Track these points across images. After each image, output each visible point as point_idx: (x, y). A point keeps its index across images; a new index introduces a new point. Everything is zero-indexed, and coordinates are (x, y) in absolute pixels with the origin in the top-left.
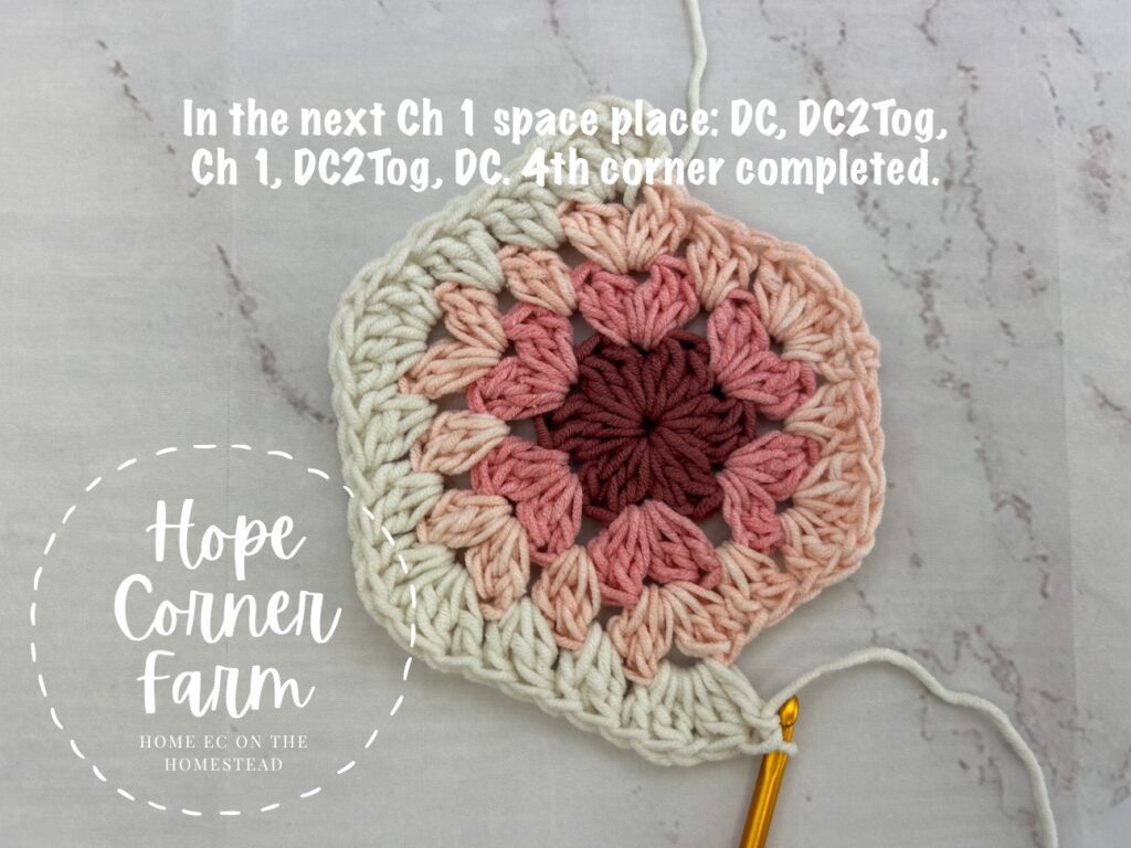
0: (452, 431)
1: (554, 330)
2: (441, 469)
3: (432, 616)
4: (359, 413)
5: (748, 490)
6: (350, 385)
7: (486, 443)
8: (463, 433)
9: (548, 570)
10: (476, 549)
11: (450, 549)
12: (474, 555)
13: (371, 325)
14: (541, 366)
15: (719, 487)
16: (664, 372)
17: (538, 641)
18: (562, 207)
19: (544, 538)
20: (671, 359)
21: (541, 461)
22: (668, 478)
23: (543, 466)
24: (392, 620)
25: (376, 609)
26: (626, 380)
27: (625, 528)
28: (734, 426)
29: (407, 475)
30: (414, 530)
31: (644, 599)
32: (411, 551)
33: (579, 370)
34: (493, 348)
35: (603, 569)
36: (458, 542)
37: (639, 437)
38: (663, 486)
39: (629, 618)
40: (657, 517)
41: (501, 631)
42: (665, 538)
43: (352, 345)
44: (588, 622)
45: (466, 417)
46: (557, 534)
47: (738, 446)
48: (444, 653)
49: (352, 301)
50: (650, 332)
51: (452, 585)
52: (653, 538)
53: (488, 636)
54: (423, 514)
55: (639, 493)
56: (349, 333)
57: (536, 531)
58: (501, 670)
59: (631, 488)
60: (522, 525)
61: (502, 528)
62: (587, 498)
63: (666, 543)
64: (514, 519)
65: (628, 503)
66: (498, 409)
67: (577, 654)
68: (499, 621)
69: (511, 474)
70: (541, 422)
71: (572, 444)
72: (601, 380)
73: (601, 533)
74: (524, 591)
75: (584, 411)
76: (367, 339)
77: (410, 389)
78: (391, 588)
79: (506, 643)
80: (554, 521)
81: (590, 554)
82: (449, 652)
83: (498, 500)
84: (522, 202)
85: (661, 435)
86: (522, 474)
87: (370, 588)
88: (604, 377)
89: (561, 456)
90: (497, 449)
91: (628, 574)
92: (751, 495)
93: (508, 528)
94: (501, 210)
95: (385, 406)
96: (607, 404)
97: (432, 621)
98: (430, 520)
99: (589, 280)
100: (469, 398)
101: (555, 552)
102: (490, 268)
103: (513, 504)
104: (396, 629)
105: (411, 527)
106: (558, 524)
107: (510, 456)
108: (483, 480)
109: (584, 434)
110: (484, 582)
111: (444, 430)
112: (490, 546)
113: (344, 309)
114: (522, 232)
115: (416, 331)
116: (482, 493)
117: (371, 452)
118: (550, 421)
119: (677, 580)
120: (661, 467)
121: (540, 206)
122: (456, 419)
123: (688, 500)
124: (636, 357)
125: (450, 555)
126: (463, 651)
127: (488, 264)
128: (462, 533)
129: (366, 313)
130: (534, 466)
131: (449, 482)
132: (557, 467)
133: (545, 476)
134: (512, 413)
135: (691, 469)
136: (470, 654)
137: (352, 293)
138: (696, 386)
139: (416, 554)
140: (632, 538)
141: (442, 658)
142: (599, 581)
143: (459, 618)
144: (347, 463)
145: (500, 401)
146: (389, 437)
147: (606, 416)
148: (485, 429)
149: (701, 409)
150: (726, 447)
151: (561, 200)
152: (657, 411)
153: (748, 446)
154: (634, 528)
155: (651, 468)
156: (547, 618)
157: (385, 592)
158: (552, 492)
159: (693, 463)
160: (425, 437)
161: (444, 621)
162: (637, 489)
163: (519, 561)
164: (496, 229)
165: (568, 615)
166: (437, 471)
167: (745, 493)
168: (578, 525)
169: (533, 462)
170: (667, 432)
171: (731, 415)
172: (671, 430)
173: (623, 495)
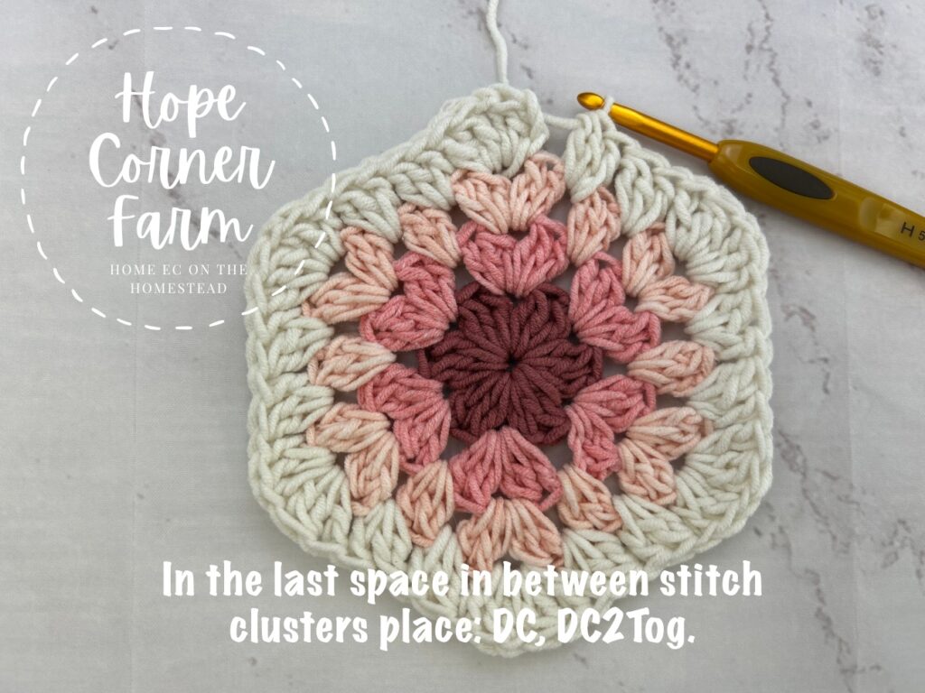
0: (346, 353)
1: (439, 276)
2: (332, 385)
3: (309, 508)
4: (267, 329)
5: (592, 422)
6: (262, 304)
7: (373, 368)
8: (354, 357)
9: (413, 477)
10: (356, 455)
11: (332, 453)
12: (352, 461)
13: (284, 256)
14: (426, 305)
15: (567, 419)
16: (529, 318)
17: (396, 538)
18: (457, 175)
19: (414, 452)
20: (536, 307)
21: (418, 388)
22: (523, 409)
23: (420, 393)
24: (274, 506)
25: (262, 495)
26: (496, 322)
27: (483, 450)
28: (584, 367)
29: (305, 386)
30: (304, 433)
31: (491, 509)
32: (299, 450)
33: (459, 311)
34: (385, 287)
35: (460, 481)
36: (339, 448)
37: (503, 371)
38: (519, 415)
39: (476, 523)
40: (511, 443)
41: (366, 525)
42: (517, 462)
43: (267, 271)
44: (440, 525)
45: (359, 344)
46: (425, 449)
47: (586, 385)
48: (315, 539)
49: (269, 233)
50: (523, 285)
51: (330, 483)
52: (506, 460)
53: (354, 528)
54: (314, 420)
55: (499, 419)
56: (264, 261)
57: (408, 445)
58: (361, 558)
59: (492, 416)
60: (396, 438)
61: (379, 440)
62: (455, 422)
63: (517, 465)
64: (389, 433)
65: (488, 429)
66: (386, 341)
67: (427, 550)
68: (365, 517)
69: (393, 395)
70: (422, 355)
71: (447, 374)
72: (477, 321)
73: (463, 451)
74: (390, 495)
75: (459, 347)
76: (279, 267)
77: (311, 313)
78: (278, 479)
79: (368, 536)
80: (423, 439)
81: (450, 467)
82: (320, 538)
83: (379, 416)
84: (423, 168)
85: (522, 371)
86: (402, 398)
87: (259, 476)
88: (478, 318)
89: (436, 385)
90: (382, 373)
91: (481, 488)
92: (594, 426)
93: (383, 441)
94: (404, 172)
95: (290, 324)
96: (480, 342)
97: (309, 512)
98: (318, 426)
99: (473, 238)
100: (361, 328)
101: (422, 463)
102: (391, 222)
103: (392, 421)
104: (277, 514)
105: (301, 430)
106: (427, 442)
107: (393, 381)
108: (367, 399)
109: (457, 367)
110: (358, 483)
111: (339, 352)
112: (367, 453)
113: (262, 239)
114: (420, 193)
115: (322, 265)
116: (366, 409)
117: (274, 361)
118: (430, 353)
119: (523, 497)
120: (520, 398)
121: (438, 173)
122: (350, 344)
123: (539, 430)
124: (508, 304)
125: (332, 458)
126: (332, 539)
127: (388, 218)
128: (345, 440)
129: (281, 245)
130: (413, 392)
131: (339, 396)
132: (432, 394)
133: (420, 401)
134: (397, 346)
135: (545, 402)
136: (337, 543)
137: (270, 227)
138: (555, 331)
139: (303, 453)
140: (488, 458)
141: (313, 543)
142: (455, 491)
143: (332, 511)
144: (252, 370)
145: (389, 334)
146: (290, 350)
147: (477, 352)
148: (373, 356)
149: (559, 351)
150: (576, 385)
151: (456, 168)
152: (520, 349)
153: (595, 385)
154: (491, 450)
155: (510, 399)
156: (407, 518)
157: (270, 481)
158: (425, 415)
159: (548, 397)
160: (321, 355)
161: (319, 511)
162: (497, 417)
163: (390, 469)
164: (399, 188)
165: (423, 519)
166: (329, 386)
167: (588, 424)
168: (444, 444)
169: (412, 388)
170: (527, 368)
171: (582, 357)
172: (531, 366)
173: (485, 422)
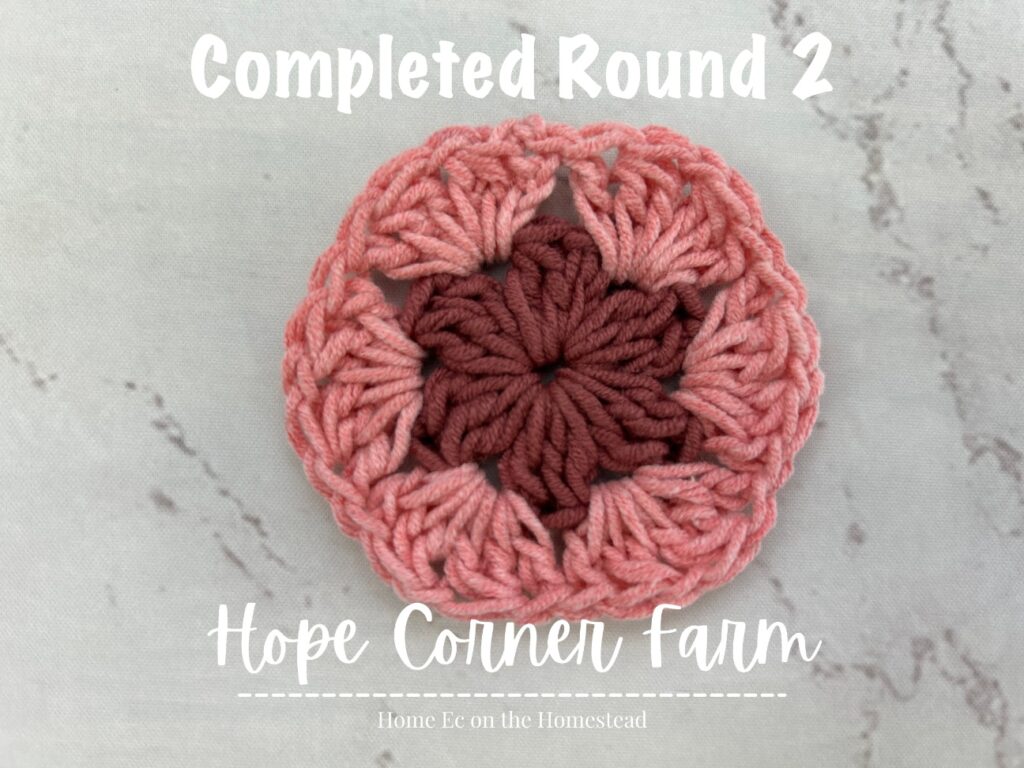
15: (516, 244)
16: (486, 424)
22: (573, 290)
26: (542, 445)
28: (442, 307)
37: (573, 364)
38: (587, 285)
47: (455, 278)
59: (630, 308)
62: (694, 327)
71: (664, 409)
72: (570, 466)
85: (544, 350)
88: (564, 468)
89: (689, 398)
92: (479, 210)
96: (584, 430)
109: (643, 411)
118: (674, 451)
120: (569, 309)
123: (569, 249)
124: (509, 467)
147: (599, 414)
150: (472, 287)
152: (527, 381)
170: (536, 350)
171: (442, 323)
172: (526, 350)
173: (650, 305)
